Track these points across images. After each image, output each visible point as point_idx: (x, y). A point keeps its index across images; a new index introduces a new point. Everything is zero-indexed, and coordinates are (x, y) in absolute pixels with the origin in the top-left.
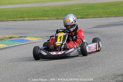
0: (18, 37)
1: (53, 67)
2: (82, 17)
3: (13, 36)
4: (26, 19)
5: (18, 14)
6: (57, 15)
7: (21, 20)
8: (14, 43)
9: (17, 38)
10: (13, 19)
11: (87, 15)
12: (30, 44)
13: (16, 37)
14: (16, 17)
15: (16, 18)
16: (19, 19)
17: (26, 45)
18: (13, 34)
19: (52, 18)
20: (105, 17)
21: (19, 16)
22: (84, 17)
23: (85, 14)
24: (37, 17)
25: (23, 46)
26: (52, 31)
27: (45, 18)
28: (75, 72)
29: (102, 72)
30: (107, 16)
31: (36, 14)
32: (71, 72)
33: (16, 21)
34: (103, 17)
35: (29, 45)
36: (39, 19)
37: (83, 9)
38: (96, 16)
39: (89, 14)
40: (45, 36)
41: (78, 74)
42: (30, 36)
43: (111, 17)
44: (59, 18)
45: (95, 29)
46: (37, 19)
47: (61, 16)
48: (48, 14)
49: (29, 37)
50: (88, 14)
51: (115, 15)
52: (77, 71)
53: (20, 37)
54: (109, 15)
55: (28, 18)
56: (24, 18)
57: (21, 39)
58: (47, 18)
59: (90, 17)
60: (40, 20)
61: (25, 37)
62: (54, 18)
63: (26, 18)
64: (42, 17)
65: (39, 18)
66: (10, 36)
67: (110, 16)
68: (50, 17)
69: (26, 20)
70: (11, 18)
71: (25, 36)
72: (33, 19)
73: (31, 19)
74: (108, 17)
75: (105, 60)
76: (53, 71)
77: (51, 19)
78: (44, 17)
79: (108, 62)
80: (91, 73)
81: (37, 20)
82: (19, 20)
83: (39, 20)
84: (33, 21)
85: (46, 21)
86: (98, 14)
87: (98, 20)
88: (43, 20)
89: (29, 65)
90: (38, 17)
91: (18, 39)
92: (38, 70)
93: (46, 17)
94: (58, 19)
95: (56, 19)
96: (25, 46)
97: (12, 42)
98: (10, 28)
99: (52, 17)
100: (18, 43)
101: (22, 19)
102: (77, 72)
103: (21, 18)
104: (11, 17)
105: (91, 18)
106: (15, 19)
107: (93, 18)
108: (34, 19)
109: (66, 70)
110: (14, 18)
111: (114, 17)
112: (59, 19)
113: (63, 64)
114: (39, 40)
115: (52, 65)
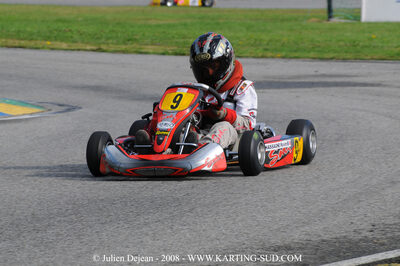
1: (70, 207)
2: (178, 51)
6: (98, 38)
19: (80, 46)
20: (254, 57)
24: (31, 40)
26: (76, 87)
27: (58, 44)
28: (138, 228)
30: (260, 55)
31: (29, 29)
34: (247, 57)
36: (39, 46)
37: (185, 25)
40: (53, 103)
41: (147, 235)
42: (2, 100)
43: (273, 57)
44: (104, 47)
46: (32, 44)
47: (110, 41)
48: (70, 31)
51: (284, 54)
52: (146, 224)
54: (266, 50)
55: (4, 40)
58: (64, 45)
60: (43, 48)
62: (88, 47)
64: (48, 38)
65: (39, 43)
67: (269, 54)
68: (76, 42)
72: (17, 43)
73: (11, 42)
74: (262, 57)
75: (238, 196)
76: (65, 219)
77: (79, 50)
78: (56, 39)
79: (247, 204)
80: (188, 235)
81: (31, 48)
83: (37, 48)
84: (19, 51)
88: (53, 49)
90: (36, 40)
92: (18, 211)
93: (62, 41)
94: (100, 50)
95: (93, 50)
99: (83, 42)
108: (23, 43)
111: (283, 57)
112: (104, 51)
113: (102, 200)
114: (31, 114)
115: (65, 199)
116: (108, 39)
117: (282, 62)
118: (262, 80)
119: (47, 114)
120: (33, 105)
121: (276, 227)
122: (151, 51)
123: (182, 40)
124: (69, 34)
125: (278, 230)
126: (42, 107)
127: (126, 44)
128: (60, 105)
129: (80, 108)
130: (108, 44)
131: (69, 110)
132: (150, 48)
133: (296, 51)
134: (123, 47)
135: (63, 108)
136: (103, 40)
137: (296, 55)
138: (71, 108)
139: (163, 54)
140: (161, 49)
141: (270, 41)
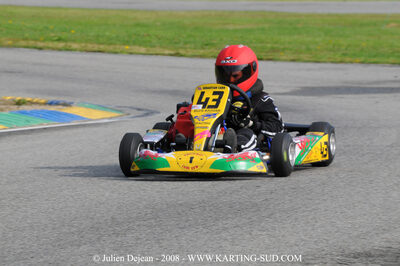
0: (45, 104)
1: (149, 211)
3: (29, 99)
4: (75, 46)
5: (51, 27)
6: (177, 43)
7: (60, 50)
8: (28, 121)
9: (40, 104)
10: (32, 43)
11: (274, 50)
12: (81, 130)
13: (37, 103)
14: (42, 39)
15: (44, 41)
16: (51, 45)
17: (69, 132)
18: (29, 91)
19: (158, 51)
20: (332, 62)
21: (53, 35)
22: (262, 55)
23: (269, 45)
24: (111, 44)
25: (56, 133)
26: (154, 92)
27: (136, 49)
28: (217, 233)
29: (303, 240)
30: (339, 59)
31: (107, 33)
32: (205, 231)
33: (40, 49)
34: (324, 62)
35: (75, 131)
36: (118, 51)
37: (263, 29)
38: (302, 56)
39: (282, 47)
40: (131, 108)
41: (226, 239)
42: (82, 104)
43: (351, 62)
44: (182, 52)
45: (296, 98)
46: (111, 48)
47: (188, 46)
48: (149, 35)
49: (79, 105)
50: (276, 46)
51: (362, 59)
52: (225, 229)
53: (51, 104)
54: (344, 55)
55: (83, 45)
56: (69, 44)
57: (53, 108)
58: (143, 50)
59: (285, 58)
60: (121, 52)
61: (65, 105)
62: (167, 52)
63: (74, 41)
64: (127, 43)
65: (118, 48)
66: (18, 98)
67: (348, 59)
68: (154, 46)
69: (75, 50)
70: (26, 39)
71: (67, 100)
72: (96, 47)
73: (90, 46)
74: (341, 62)
75: (317, 202)
77: (157, 54)
78: (134, 44)
80: (267, 241)
81: (110, 52)
82: (53, 49)
83: (116, 53)
84: (98, 55)
85: (140, 59)
86: (308, 49)
87: (309, 70)
88: (131, 53)
89: (72, 197)
90: (115, 44)
91: (42, 111)
92: (98, 215)
93: (140, 45)
94: (177, 55)
95: (171, 55)
96: (62, 133)
97: (24, 117)
98: (21, 72)
99: (161, 47)
100: (40, 121)
101: (61, 45)
102: (224, 235)
103: (59, 40)
104: (27, 35)
105: (285, 60)
106: (40, 44)
107: (293, 60)
108: (102, 47)
109: (187, 224)
110: (36, 40)
111: (362, 63)
112: (182, 56)
113: (181, 205)
114: (111, 118)
115: (144, 203)
116: (186, 43)
117: (360, 67)
118: (340, 85)
119: (125, 118)
120: (112, 109)
121: (355, 233)
123: (260, 45)
124: (148, 38)
125: (358, 236)
126: (121, 111)
127: (203, 48)
128: (139, 109)
129: (159, 113)
130: (185, 48)
131: (147, 114)
133: (375, 56)
134: (201, 52)
135: (141, 113)
136: (181, 45)
137: (376, 59)
138: (149, 113)
141: (349, 45)
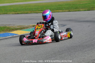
1: (67, 48)
5: (39, 8)
6: (69, 8)
10: (35, 12)
14: (37, 11)
15: (38, 11)
16: (39, 12)
21: (39, 9)
22: (90, 9)
23: (91, 7)
24: (53, 10)
26: (65, 20)
27: (59, 11)
31: (52, 8)
32: (81, 52)
33: (37, 13)
39: (94, 7)
41: (86, 54)
44: (70, 10)
47: (72, 9)
48: (62, 7)
52: (86, 51)
58: (61, 11)
60: (56, 12)
62: (67, 11)
64: (57, 10)
65: (55, 11)
66: (33, 25)
68: (63, 10)
70: (33, 11)
76: (66, 51)
77: (65, 12)
78: (59, 10)
83: (55, 12)
88: (58, 12)
89: (48, 47)
92: (55, 50)
93: (60, 10)
95: (68, 11)
98: (33, 19)
99: (65, 10)
103: (41, 10)
104: (34, 10)
106: (37, 12)
109: (76, 51)
110: (36, 11)
113: (74, 46)
115: (66, 47)
116: (71, 8)
122: (82, 10)
124: (62, 8)
127: (75, 9)
128: (62, 25)
129: (66, 25)
131: (64, 26)
132: (81, 10)
134: (75, 10)
135: (62, 26)
136: (70, 9)
138: (64, 25)
139: (85, 11)
140: (84, 10)
